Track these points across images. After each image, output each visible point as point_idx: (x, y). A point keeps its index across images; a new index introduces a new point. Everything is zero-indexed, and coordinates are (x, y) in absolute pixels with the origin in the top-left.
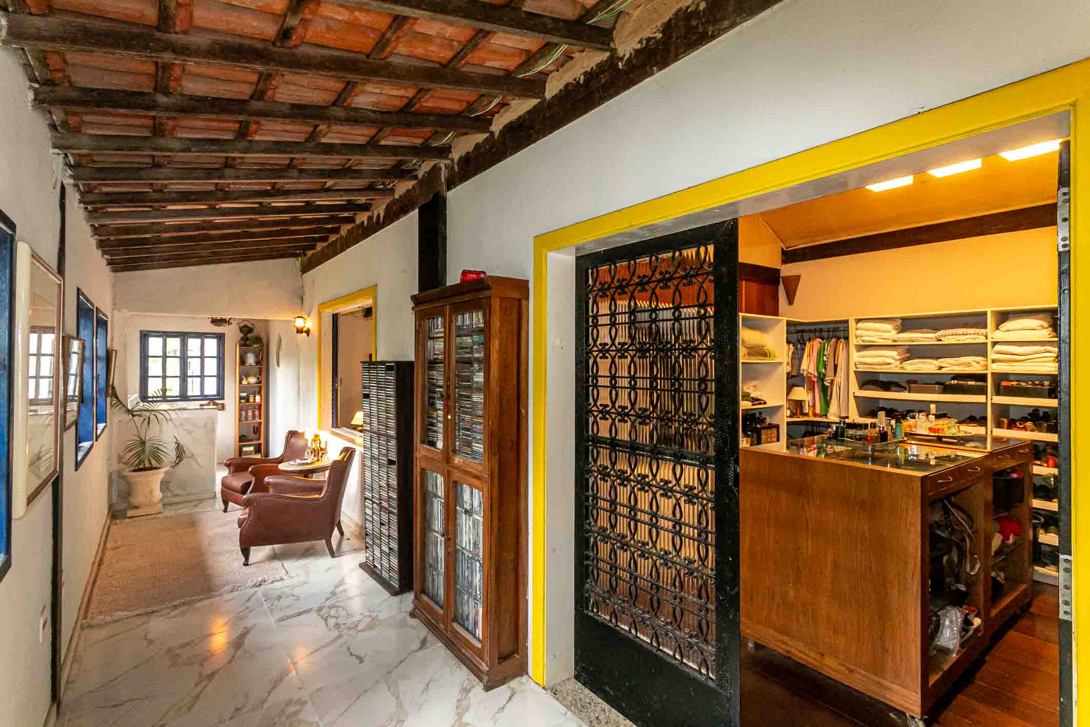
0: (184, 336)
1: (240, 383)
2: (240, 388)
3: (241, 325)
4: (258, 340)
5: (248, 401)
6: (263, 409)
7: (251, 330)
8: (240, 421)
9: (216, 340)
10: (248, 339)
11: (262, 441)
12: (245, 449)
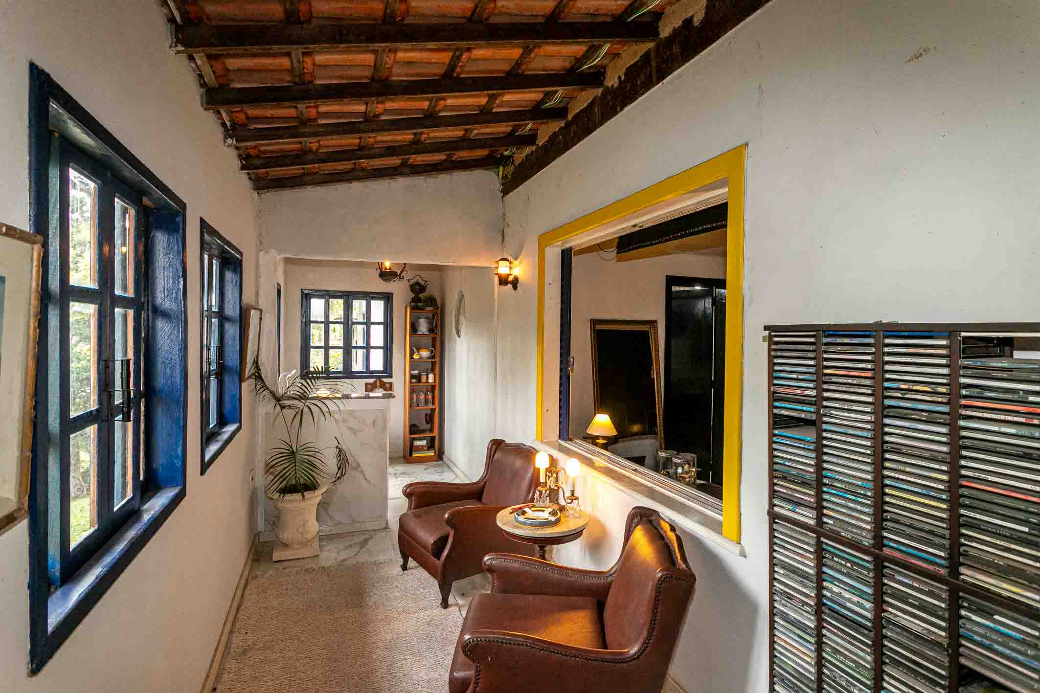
0: (347, 297)
1: (411, 357)
2: (411, 363)
3: (412, 282)
4: (431, 301)
5: (419, 381)
6: (437, 392)
7: (423, 289)
8: (410, 406)
9: (382, 302)
10: (419, 300)
11: (436, 433)
12: (417, 443)
